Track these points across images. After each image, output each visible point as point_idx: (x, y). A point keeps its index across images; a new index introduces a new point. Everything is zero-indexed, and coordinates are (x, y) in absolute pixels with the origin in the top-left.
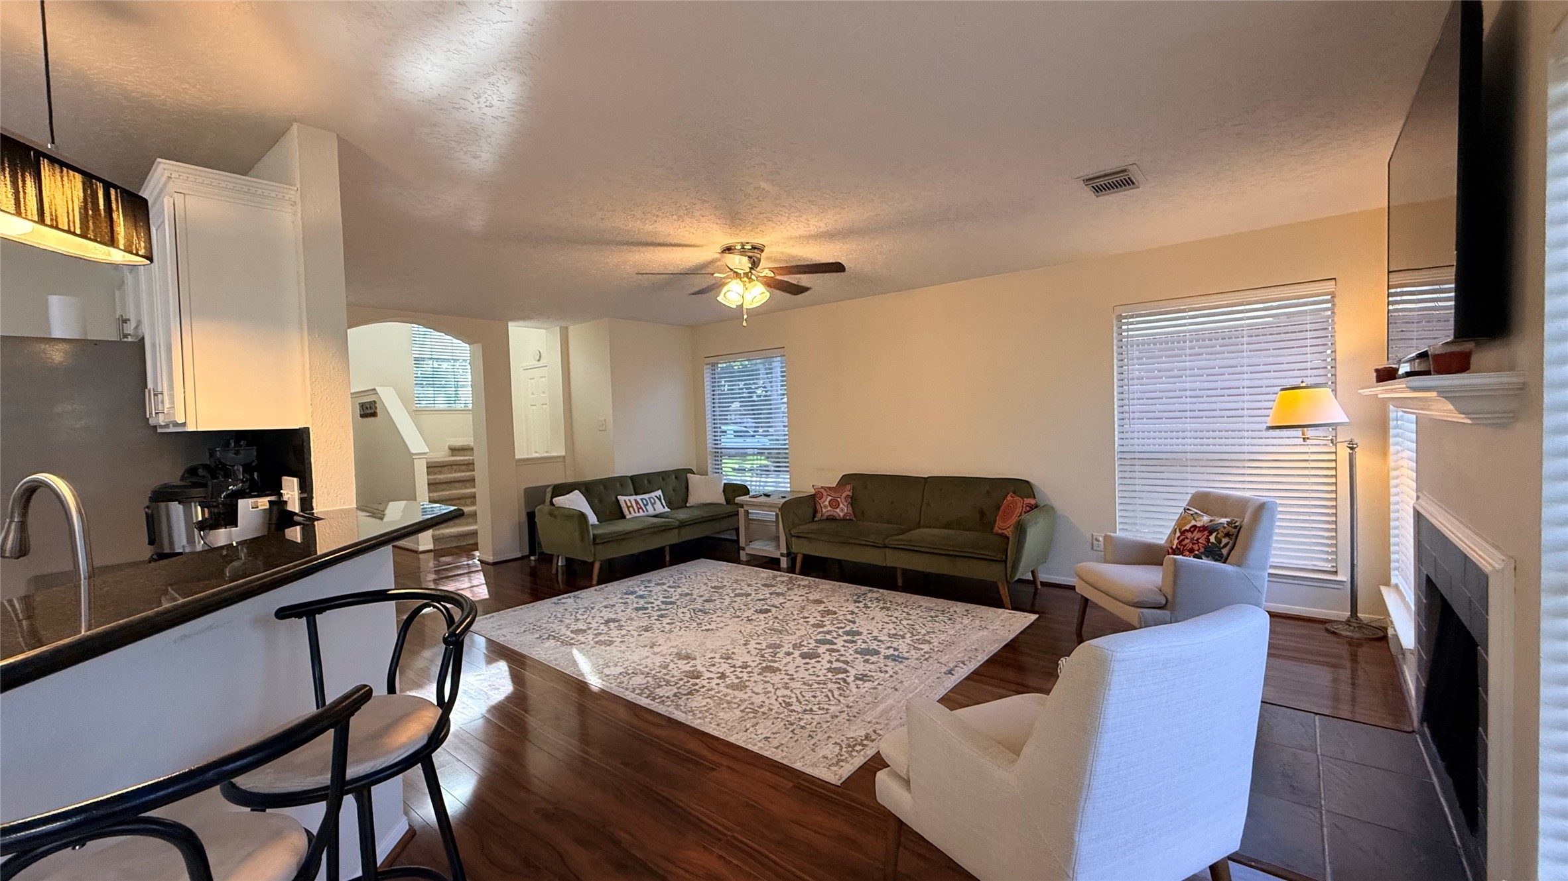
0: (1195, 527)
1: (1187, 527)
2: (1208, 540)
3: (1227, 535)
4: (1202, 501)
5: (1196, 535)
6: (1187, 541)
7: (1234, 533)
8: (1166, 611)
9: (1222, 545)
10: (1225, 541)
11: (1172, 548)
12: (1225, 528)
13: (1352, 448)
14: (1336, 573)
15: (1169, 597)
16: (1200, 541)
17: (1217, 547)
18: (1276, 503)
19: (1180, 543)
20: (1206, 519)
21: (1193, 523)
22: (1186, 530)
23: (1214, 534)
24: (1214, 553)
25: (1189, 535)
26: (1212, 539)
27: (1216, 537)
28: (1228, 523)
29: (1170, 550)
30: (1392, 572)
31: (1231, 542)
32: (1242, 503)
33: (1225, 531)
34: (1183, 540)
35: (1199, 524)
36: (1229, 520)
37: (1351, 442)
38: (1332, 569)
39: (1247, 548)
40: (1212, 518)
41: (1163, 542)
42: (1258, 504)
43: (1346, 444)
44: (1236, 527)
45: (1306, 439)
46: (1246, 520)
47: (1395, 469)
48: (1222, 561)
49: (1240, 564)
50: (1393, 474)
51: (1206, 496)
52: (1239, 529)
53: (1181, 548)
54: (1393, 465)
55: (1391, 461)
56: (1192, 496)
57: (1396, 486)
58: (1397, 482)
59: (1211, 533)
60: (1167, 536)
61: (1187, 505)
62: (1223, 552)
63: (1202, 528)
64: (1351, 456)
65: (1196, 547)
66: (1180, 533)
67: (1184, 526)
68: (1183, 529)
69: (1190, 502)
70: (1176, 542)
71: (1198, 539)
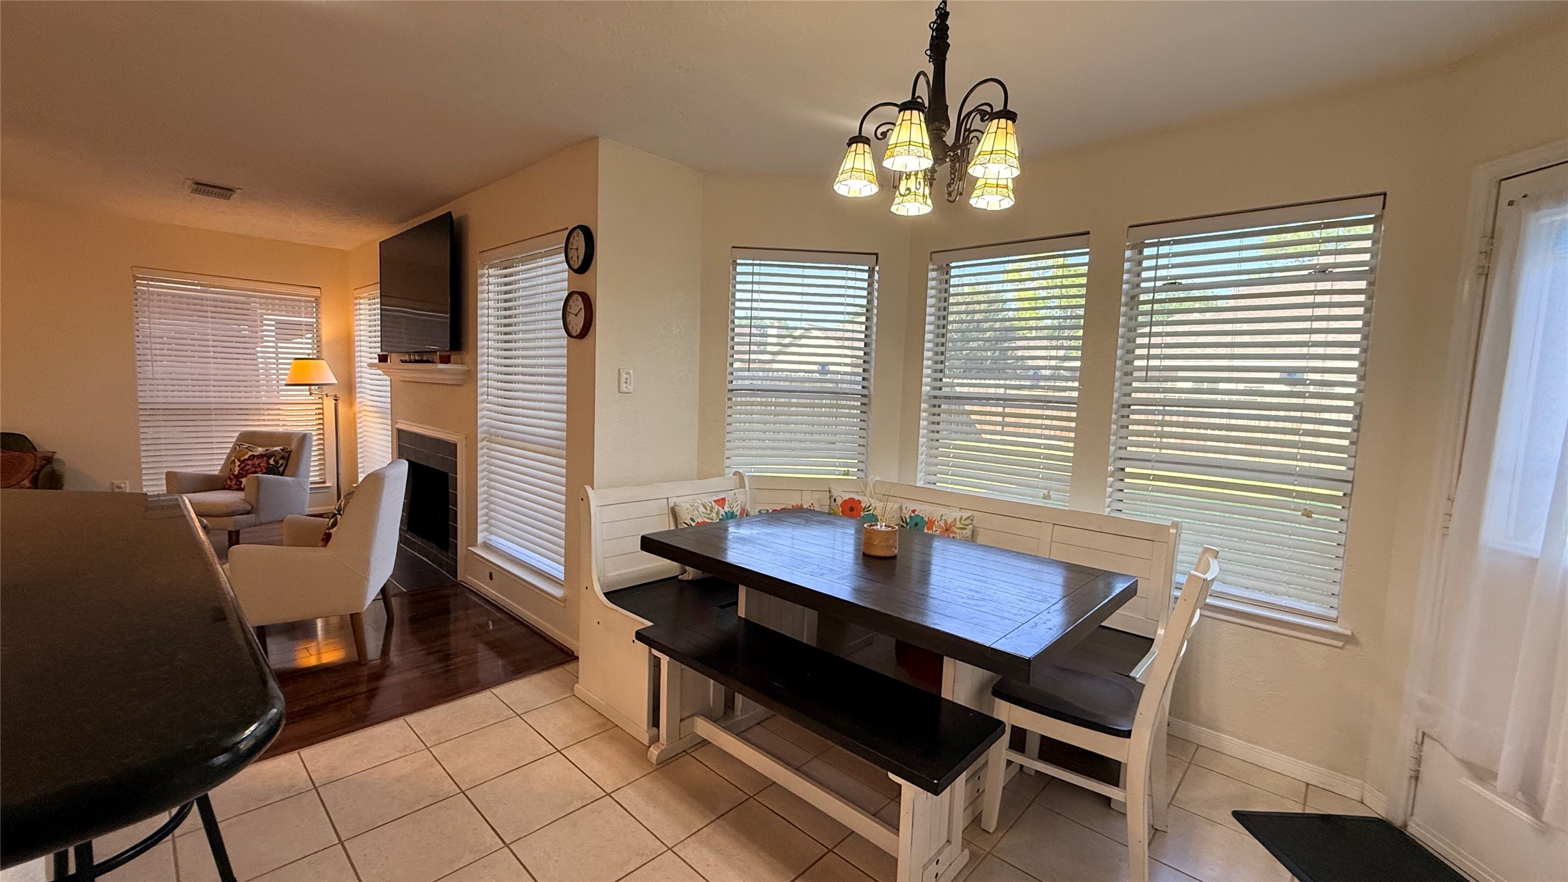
0: (253, 456)
1: (246, 457)
2: (269, 464)
3: (283, 458)
4: (248, 438)
5: (256, 462)
6: (248, 467)
7: (286, 456)
8: (252, 515)
9: (279, 465)
10: (281, 462)
11: (233, 474)
12: (280, 453)
13: (336, 400)
14: (324, 482)
15: (254, 505)
16: (261, 465)
17: (275, 467)
18: (311, 433)
19: (242, 469)
20: (260, 450)
21: (250, 453)
22: (245, 459)
23: (273, 459)
24: (272, 470)
25: (250, 462)
26: (271, 461)
27: (274, 461)
28: (283, 450)
29: (232, 477)
31: (285, 462)
32: (287, 437)
33: (281, 456)
34: (245, 466)
35: (256, 454)
36: (281, 448)
37: (335, 396)
38: (321, 480)
39: (296, 465)
40: (266, 448)
41: (216, 473)
42: (301, 435)
43: (333, 397)
44: (288, 452)
45: (311, 394)
46: (293, 446)
47: (360, 412)
48: (282, 475)
49: (293, 476)
50: (358, 415)
51: (253, 433)
52: (290, 452)
53: (244, 473)
54: (358, 410)
55: (357, 408)
56: (237, 434)
57: (360, 423)
58: (361, 420)
59: (269, 458)
60: (219, 468)
61: (237, 441)
62: (281, 469)
63: (261, 456)
64: (336, 405)
65: (259, 469)
66: (238, 463)
67: (242, 457)
68: (239, 460)
69: (239, 439)
70: (237, 469)
71: (259, 464)
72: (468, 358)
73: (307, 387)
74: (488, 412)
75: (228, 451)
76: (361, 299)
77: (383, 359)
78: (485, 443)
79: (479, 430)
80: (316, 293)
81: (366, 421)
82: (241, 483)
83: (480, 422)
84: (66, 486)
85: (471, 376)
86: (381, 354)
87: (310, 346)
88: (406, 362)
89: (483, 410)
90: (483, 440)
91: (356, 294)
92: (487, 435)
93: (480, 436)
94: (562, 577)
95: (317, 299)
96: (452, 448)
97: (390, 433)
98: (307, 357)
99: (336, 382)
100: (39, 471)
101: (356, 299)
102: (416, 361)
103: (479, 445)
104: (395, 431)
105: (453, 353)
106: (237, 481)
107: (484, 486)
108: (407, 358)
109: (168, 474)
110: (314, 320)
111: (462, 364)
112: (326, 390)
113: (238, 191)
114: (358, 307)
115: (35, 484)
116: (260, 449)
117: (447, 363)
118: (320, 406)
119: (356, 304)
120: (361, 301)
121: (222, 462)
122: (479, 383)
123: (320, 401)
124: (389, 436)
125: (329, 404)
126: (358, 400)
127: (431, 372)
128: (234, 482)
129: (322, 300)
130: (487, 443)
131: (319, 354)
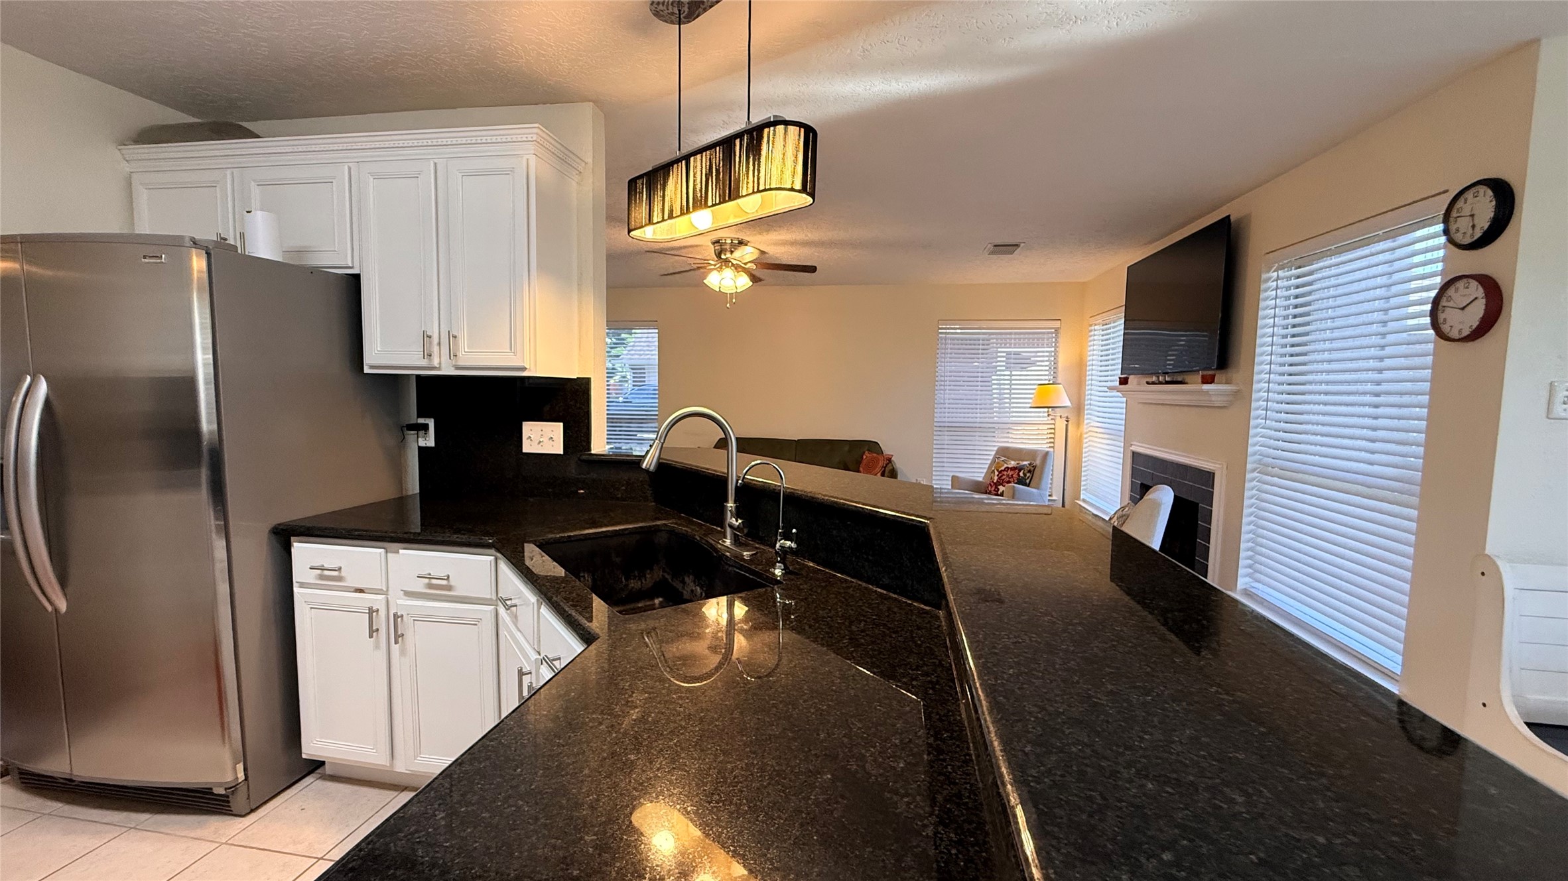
0: (1008, 468)
1: (1003, 468)
2: (1019, 475)
3: (1029, 471)
4: (1004, 452)
5: (1010, 473)
6: (1004, 477)
7: (1032, 470)
9: (1027, 478)
10: (1028, 475)
11: (993, 482)
12: (1028, 467)
13: (1067, 421)
16: (1014, 476)
17: (1024, 479)
19: (999, 478)
20: (1013, 464)
21: (1006, 466)
22: (1002, 471)
23: (1022, 472)
24: (1021, 482)
25: (1005, 473)
26: (1021, 474)
28: (1030, 464)
29: (992, 484)
30: (1082, 492)
31: (1031, 475)
32: (1032, 454)
33: (1028, 469)
34: (1002, 476)
35: (1010, 466)
36: (1028, 463)
37: (1067, 418)
39: (1040, 478)
40: (1016, 462)
41: (981, 479)
42: (1044, 452)
43: (1064, 419)
44: (1033, 466)
45: (1049, 415)
46: (1038, 462)
47: (1086, 433)
48: (1028, 486)
49: (1037, 488)
50: (1085, 436)
51: (1007, 449)
52: (1035, 467)
53: (1001, 482)
54: (1085, 431)
55: (1085, 428)
56: (996, 449)
57: (1086, 443)
58: (1087, 440)
59: (1020, 471)
60: (983, 475)
61: (995, 454)
62: (1028, 481)
63: (1013, 469)
64: (1067, 425)
65: (1012, 480)
66: (997, 473)
67: (1001, 467)
68: (998, 470)
69: (997, 452)
70: (996, 478)
71: (1012, 475)
72: (1237, 375)
73: (1046, 410)
74: (1262, 439)
75: (989, 462)
76: (1095, 325)
77: (1123, 381)
78: (1255, 474)
79: (1249, 459)
80: (1057, 324)
81: (1092, 441)
82: (998, 489)
83: (1250, 450)
84: (899, 476)
85: (1243, 397)
86: (1123, 376)
87: (1047, 373)
88: (1153, 383)
89: (1255, 435)
90: (1253, 470)
91: (1091, 321)
92: (1258, 466)
93: (1249, 466)
94: (1398, 670)
95: (1057, 330)
96: (1208, 478)
97: (1122, 455)
98: (1047, 382)
99: (1068, 403)
100: (885, 468)
101: (1091, 326)
102: (1167, 383)
103: (1248, 476)
104: (1129, 455)
105: (1218, 372)
106: (996, 487)
107: (1249, 524)
108: (1154, 379)
109: (953, 477)
110: (1053, 349)
111: (1227, 383)
112: (1059, 412)
113: (1022, 245)
114: (1092, 333)
115: (883, 475)
116: (1013, 462)
117: (1211, 383)
118: (1053, 426)
119: (1091, 331)
120: (1096, 327)
121: (985, 471)
122: (1254, 405)
123: (1053, 422)
124: (1119, 458)
125: (1061, 424)
126: (1086, 422)
127: (1183, 392)
128: (993, 489)
129: (1061, 331)
130: (1258, 475)
131: (1054, 380)
